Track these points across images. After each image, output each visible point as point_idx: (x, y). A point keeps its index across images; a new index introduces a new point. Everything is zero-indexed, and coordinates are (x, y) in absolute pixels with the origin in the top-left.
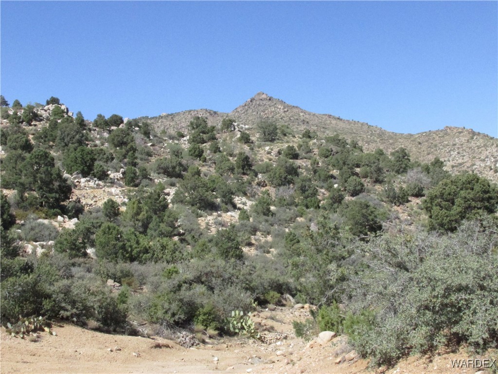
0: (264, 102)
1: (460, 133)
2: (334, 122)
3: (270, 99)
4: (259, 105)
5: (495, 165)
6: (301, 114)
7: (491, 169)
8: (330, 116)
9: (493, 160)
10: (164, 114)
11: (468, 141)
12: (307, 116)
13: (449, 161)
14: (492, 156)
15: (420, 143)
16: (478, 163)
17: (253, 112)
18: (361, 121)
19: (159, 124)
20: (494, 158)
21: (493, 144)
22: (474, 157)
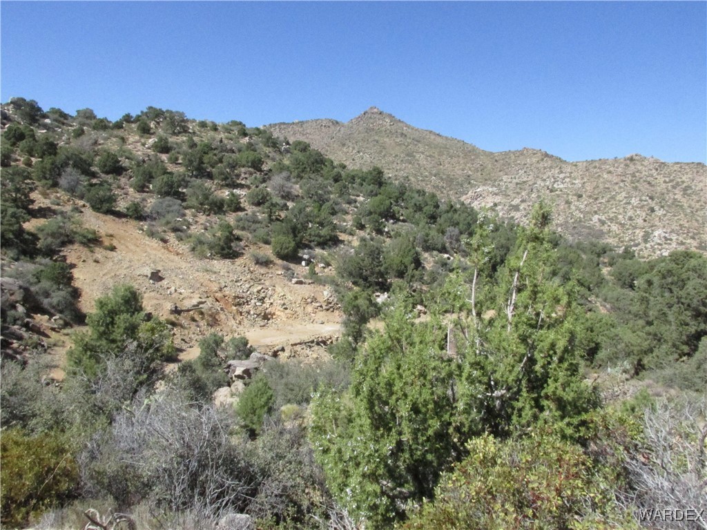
0: (375, 116)
1: (534, 154)
2: (433, 137)
3: (380, 113)
4: (370, 118)
5: (553, 185)
6: (405, 128)
7: (548, 189)
8: (431, 132)
9: (553, 180)
10: (297, 121)
11: (538, 162)
12: (410, 130)
13: (515, 178)
14: (553, 177)
15: (496, 161)
16: (539, 182)
17: (364, 123)
18: (459, 139)
19: (290, 130)
20: (554, 179)
21: (557, 166)
22: (538, 177)
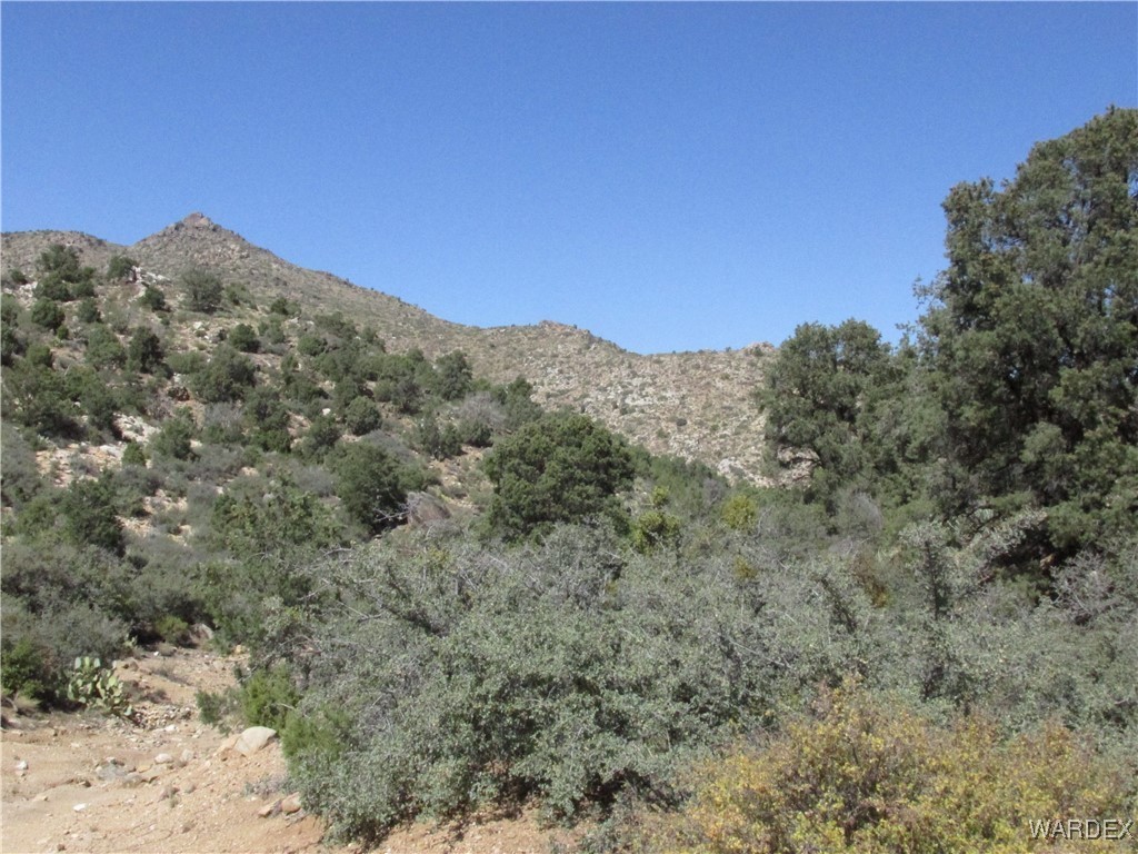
0: (203, 234)
1: (567, 335)
2: (336, 288)
3: (214, 230)
4: (192, 238)
5: (623, 400)
6: (274, 266)
7: (616, 407)
8: (329, 276)
9: (620, 390)
11: (580, 352)
12: (286, 272)
13: (543, 384)
14: (620, 383)
15: (493, 346)
16: (593, 393)
17: (178, 249)
18: (389, 293)
20: (623, 387)
21: (623, 362)
22: (588, 383)
